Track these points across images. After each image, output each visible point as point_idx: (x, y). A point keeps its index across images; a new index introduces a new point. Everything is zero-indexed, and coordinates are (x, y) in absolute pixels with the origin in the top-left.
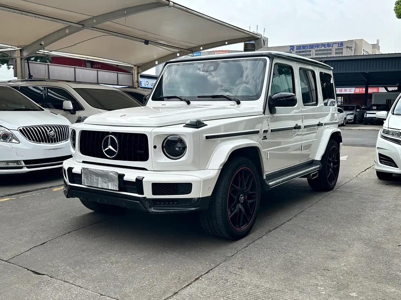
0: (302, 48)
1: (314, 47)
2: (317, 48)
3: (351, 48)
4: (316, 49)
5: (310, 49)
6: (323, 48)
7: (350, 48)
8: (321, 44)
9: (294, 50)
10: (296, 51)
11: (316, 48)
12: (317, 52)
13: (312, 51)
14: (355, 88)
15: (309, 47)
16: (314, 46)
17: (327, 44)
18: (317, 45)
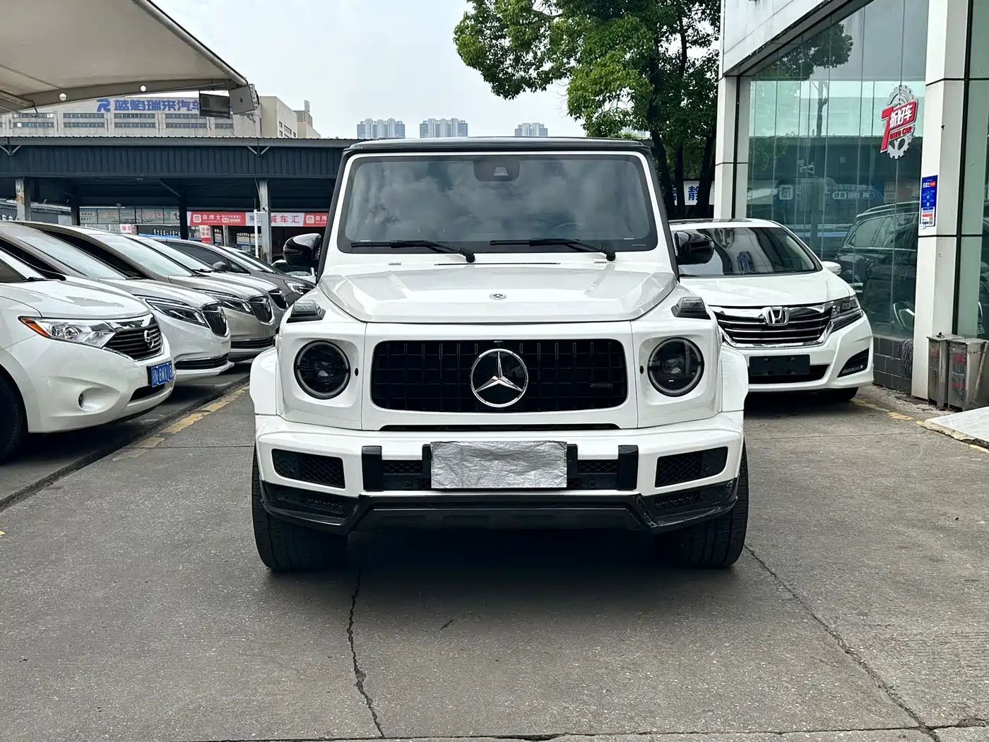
0: (129, 105)
1: (162, 107)
2: (169, 110)
3: (251, 117)
4: (167, 111)
5: (152, 110)
6: (184, 111)
7: (248, 117)
8: (179, 101)
9: (108, 110)
10: (115, 114)
11: (167, 108)
12: (170, 121)
13: (156, 116)
14: (303, 214)
15: (149, 105)
16: (162, 103)
17: (193, 100)
18: (169, 102)
